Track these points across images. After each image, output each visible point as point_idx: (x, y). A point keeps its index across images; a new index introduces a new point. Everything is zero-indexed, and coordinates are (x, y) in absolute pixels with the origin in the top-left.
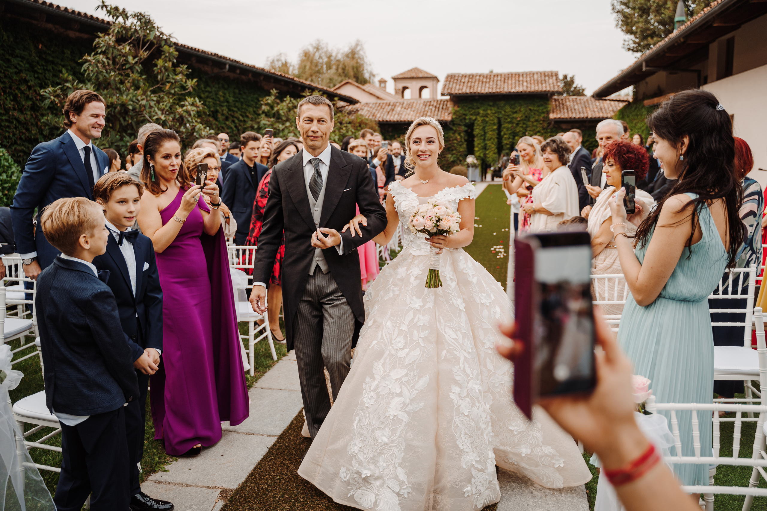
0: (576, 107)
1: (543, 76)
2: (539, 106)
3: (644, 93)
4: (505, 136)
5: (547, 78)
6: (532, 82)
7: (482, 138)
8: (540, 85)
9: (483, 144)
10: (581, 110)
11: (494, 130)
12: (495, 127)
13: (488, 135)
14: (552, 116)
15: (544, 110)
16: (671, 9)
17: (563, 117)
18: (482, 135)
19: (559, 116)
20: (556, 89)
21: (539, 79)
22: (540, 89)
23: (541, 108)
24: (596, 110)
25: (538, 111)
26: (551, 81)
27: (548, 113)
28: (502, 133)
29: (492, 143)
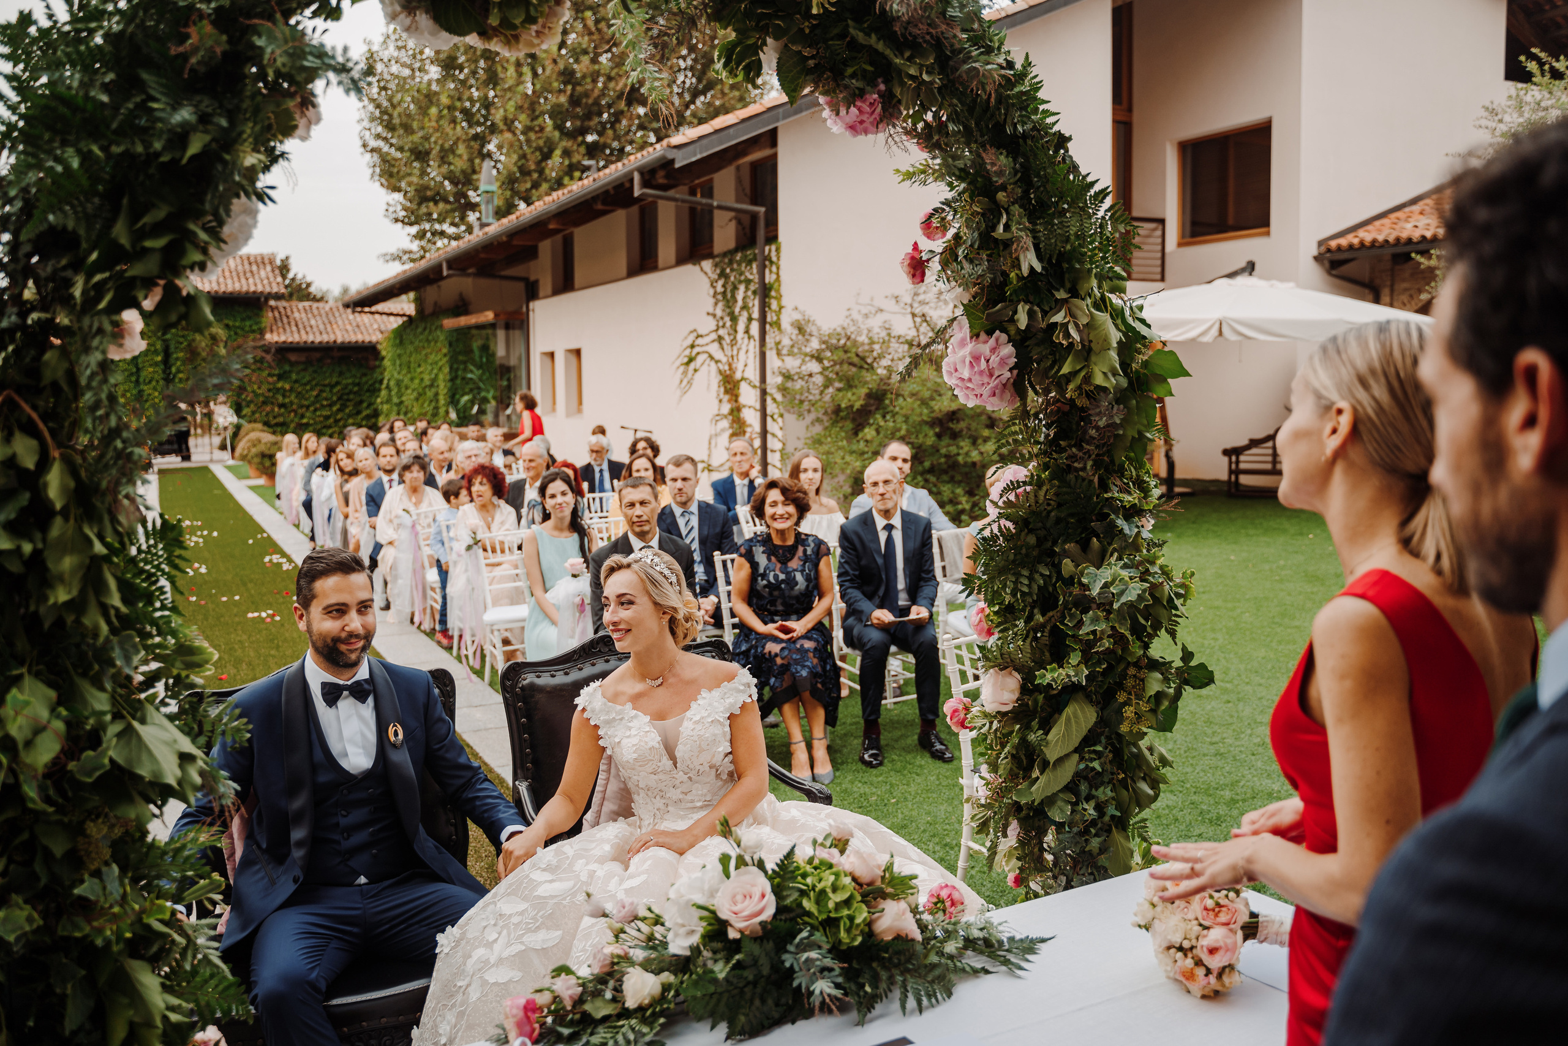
0: (313, 322)
1: (246, 263)
2: (243, 320)
3: (436, 304)
4: (181, 375)
5: (254, 268)
6: (227, 274)
7: (133, 379)
8: (243, 281)
9: (134, 392)
10: (322, 327)
11: (156, 364)
12: (159, 358)
13: (143, 374)
14: (271, 337)
15: (255, 327)
16: (465, 157)
17: (290, 340)
18: (132, 374)
19: (283, 338)
20: (275, 290)
21: (240, 268)
22: (245, 289)
23: (248, 323)
24: (349, 327)
25: (243, 329)
26: (263, 274)
27: (262, 332)
28: (174, 370)
29: (155, 389)
